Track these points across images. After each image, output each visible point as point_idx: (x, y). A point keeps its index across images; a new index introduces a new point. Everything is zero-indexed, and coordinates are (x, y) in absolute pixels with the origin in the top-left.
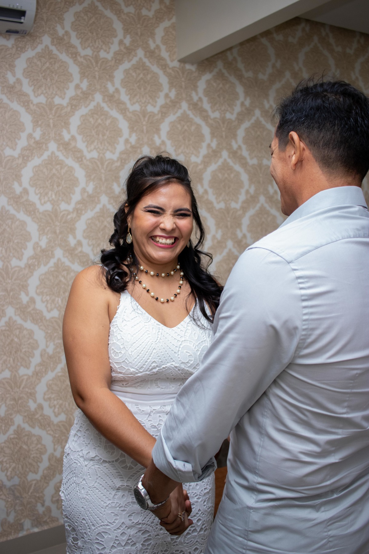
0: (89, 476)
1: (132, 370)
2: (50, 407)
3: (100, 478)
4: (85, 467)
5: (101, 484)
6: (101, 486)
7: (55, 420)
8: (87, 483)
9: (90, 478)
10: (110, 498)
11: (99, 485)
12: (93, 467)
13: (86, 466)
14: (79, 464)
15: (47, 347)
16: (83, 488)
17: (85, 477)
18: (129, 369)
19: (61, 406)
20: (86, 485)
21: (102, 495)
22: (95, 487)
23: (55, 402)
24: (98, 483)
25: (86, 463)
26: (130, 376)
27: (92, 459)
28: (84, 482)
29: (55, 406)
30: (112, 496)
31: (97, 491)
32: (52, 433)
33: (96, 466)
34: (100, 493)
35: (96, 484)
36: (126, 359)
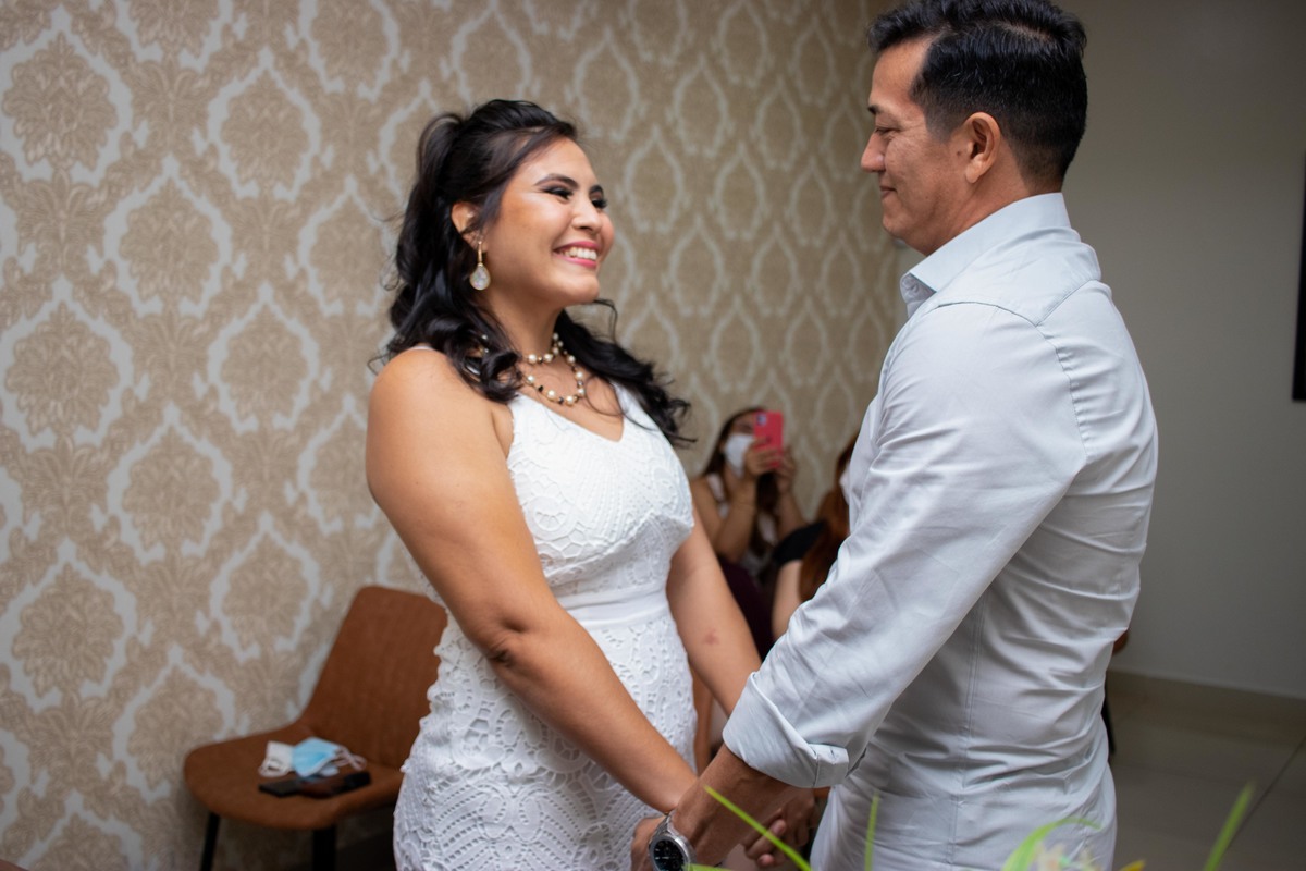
0: (523, 819)
1: (595, 544)
2: (27, 673)
3: (548, 820)
4: (513, 801)
5: (550, 834)
6: (550, 838)
7: (37, 705)
8: (518, 836)
9: (526, 824)
10: (568, 863)
11: (546, 835)
12: (532, 797)
13: (514, 797)
14: (495, 795)
15: (25, 521)
16: (509, 847)
17: (510, 823)
18: (588, 545)
19: (51, 668)
20: (517, 839)
21: (553, 858)
22: (537, 843)
23: (39, 661)
24: (545, 832)
25: (515, 789)
26: (592, 560)
27: (529, 780)
28: (510, 834)
29: (37, 670)
30: (572, 857)
31: (543, 850)
32: (27, 736)
33: (538, 793)
34: (548, 853)
35: (540, 834)
36: (578, 523)
